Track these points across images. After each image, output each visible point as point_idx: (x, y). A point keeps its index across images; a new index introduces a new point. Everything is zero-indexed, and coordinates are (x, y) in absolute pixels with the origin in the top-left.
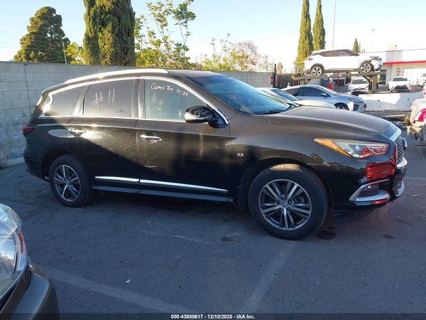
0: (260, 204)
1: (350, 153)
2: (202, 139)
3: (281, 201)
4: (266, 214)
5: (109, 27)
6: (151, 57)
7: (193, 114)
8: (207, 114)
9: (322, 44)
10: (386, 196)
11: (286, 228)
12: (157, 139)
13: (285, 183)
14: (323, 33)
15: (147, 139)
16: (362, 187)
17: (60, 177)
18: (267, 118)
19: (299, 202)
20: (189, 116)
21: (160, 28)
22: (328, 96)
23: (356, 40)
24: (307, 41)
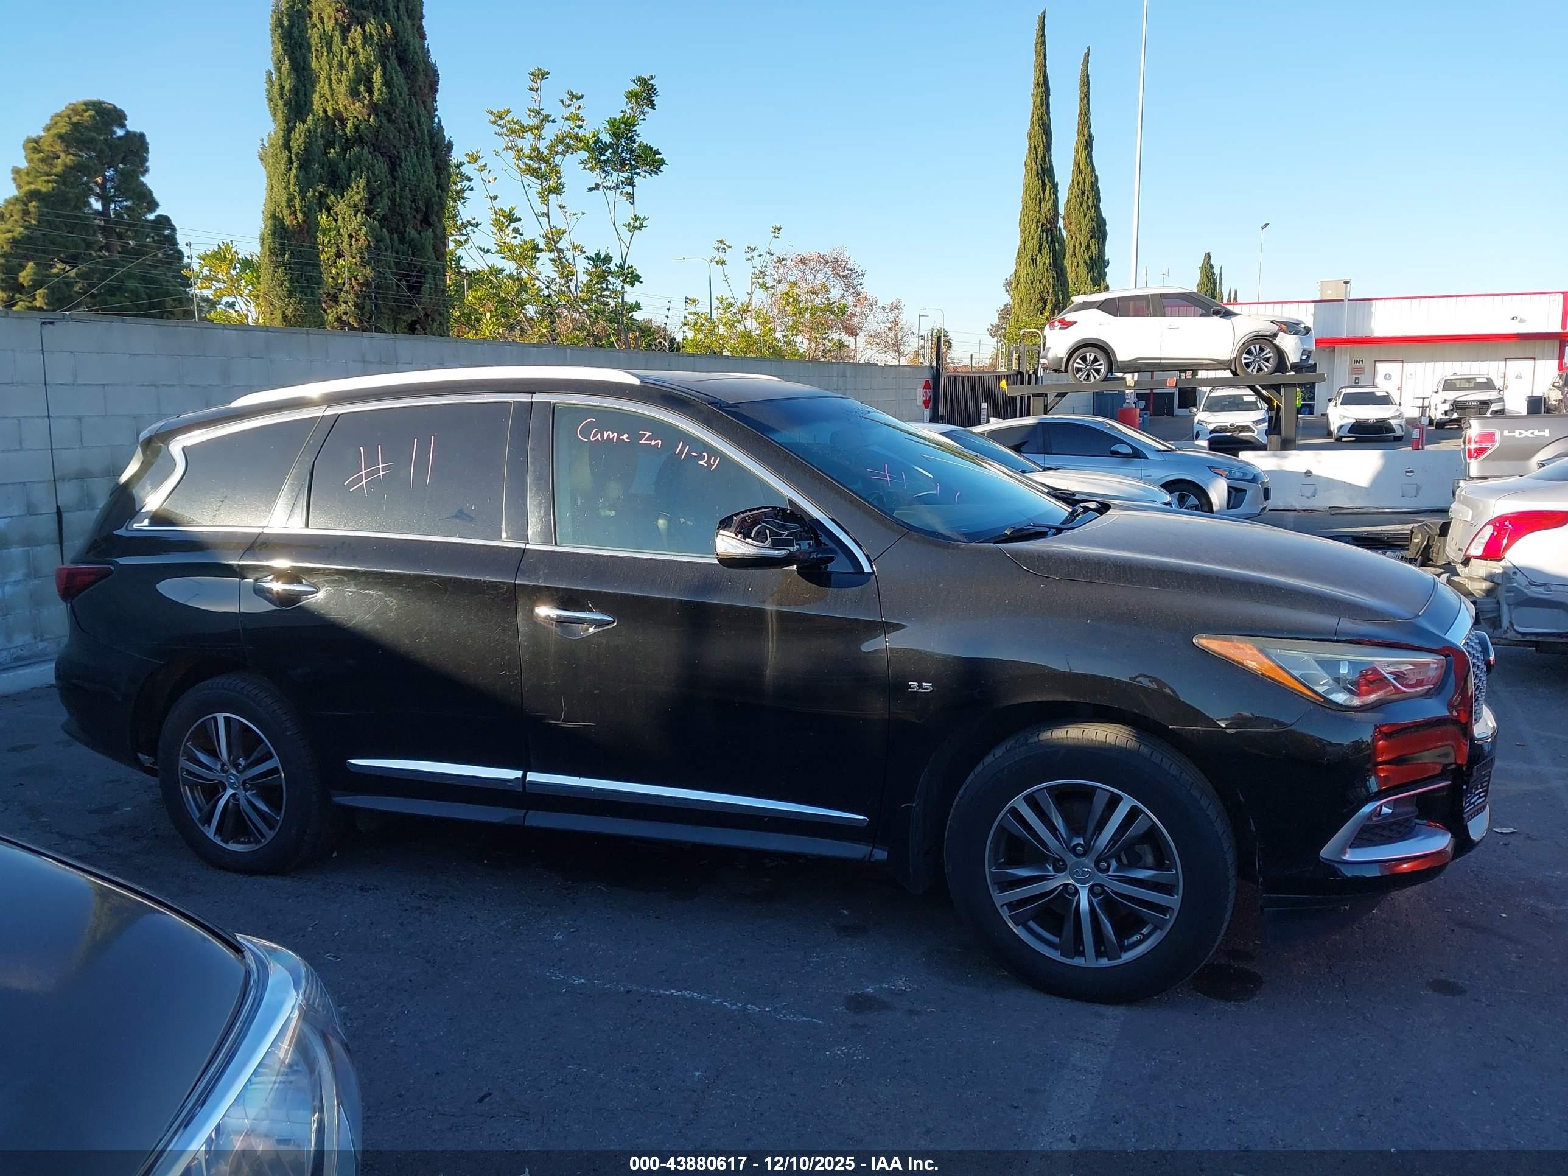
0: (989, 870)
1: (1320, 689)
2: (772, 625)
3: (1071, 859)
4: (1011, 906)
5: (357, 192)
6: (502, 301)
7: (746, 535)
8: (797, 537)
9: (1097, 268)
10: (1441, 842)
11: (1089, 960)
12: (599, 623)
13: (1088, 794)
14: (1099, 231)
15: (560, 621)
16: (1367, 809)
17: (203, 758)
18: (1017, 555)
19: (1136, 862)
20: (729, 544)
21: (536, 200)
22: (1137, 454)
23: (1208, 257)
24: (1046, 258)
